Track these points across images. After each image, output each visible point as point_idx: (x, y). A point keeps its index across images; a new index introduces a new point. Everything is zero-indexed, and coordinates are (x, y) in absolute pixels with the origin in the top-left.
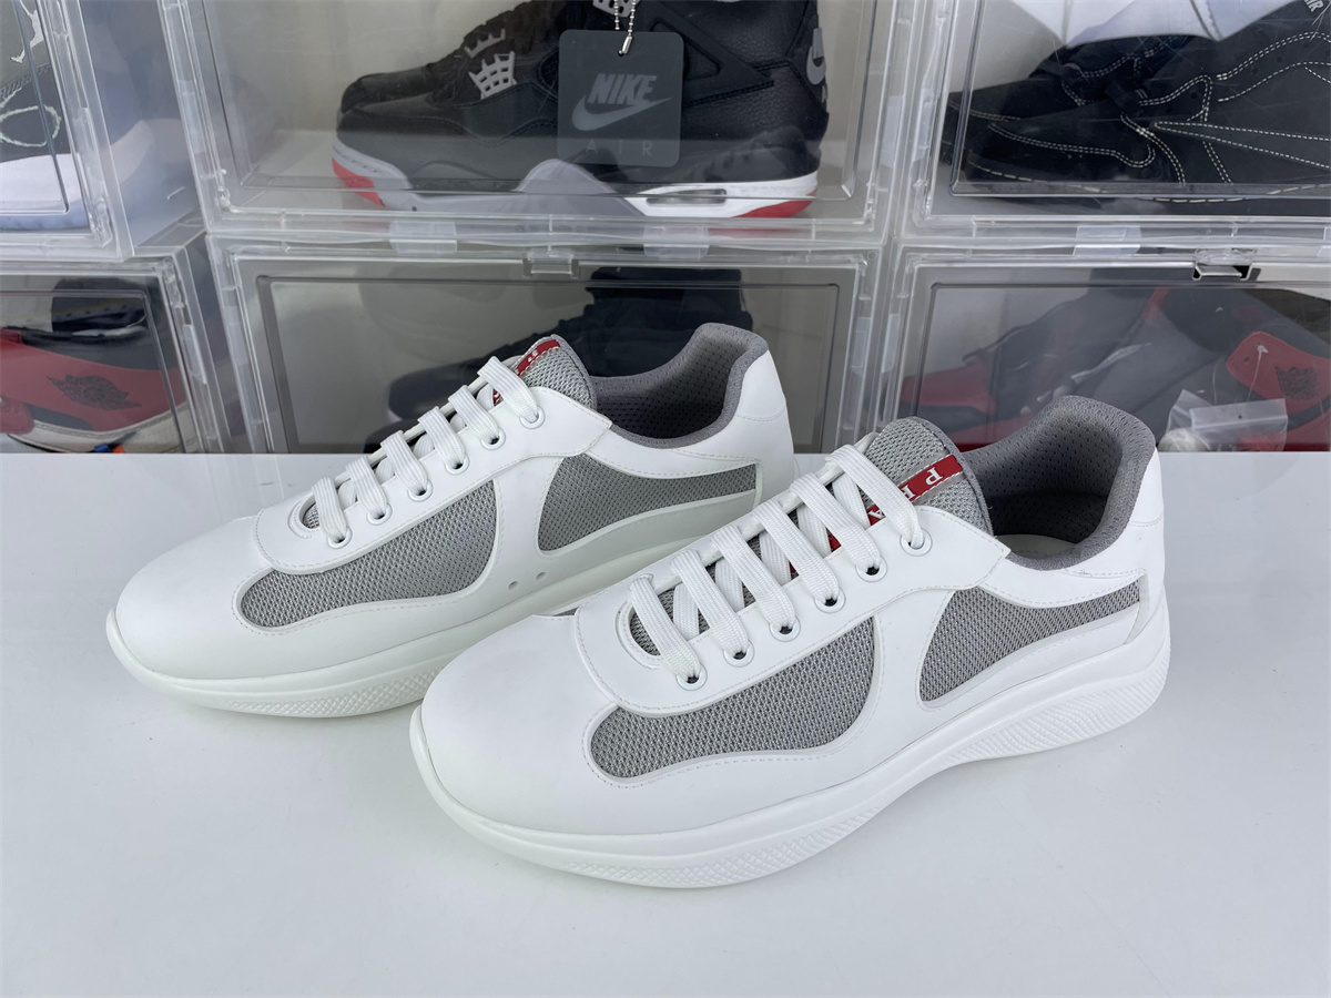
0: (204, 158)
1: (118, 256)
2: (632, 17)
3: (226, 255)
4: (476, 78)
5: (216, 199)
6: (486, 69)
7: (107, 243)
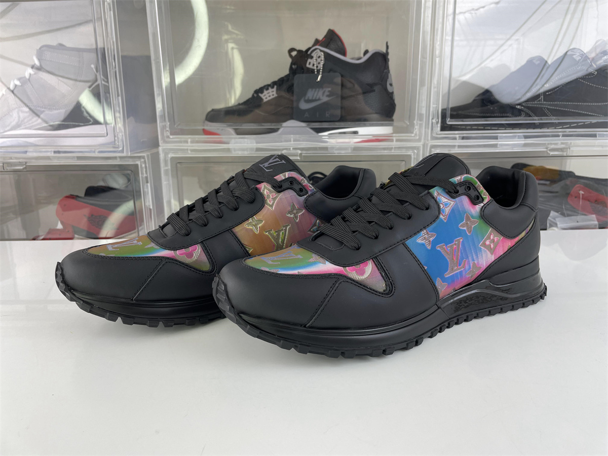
0: (163, 117)
1: (124, 154)
2: (321, 68)
3: (166, 154)
4: (261, 95)
5: (165, 133)
6: (265, 92)
7: (121, 149)
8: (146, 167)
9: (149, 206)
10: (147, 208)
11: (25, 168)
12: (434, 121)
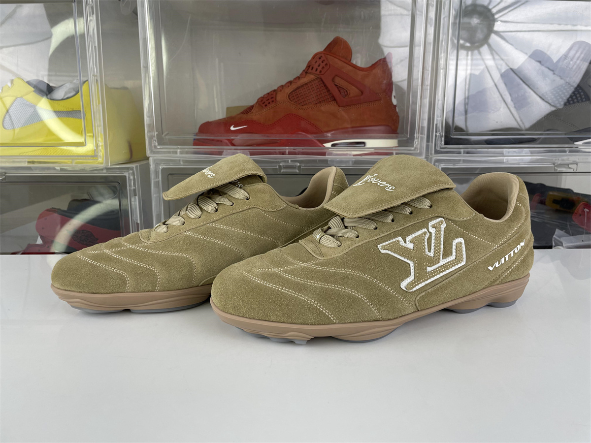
0: (151, 126)
3: (157, 164)
5: (153, 143)
8: (134, 179)
9: (137, 220)
10: (134, 221)
11: (5, 179)
12: (438, 134)
